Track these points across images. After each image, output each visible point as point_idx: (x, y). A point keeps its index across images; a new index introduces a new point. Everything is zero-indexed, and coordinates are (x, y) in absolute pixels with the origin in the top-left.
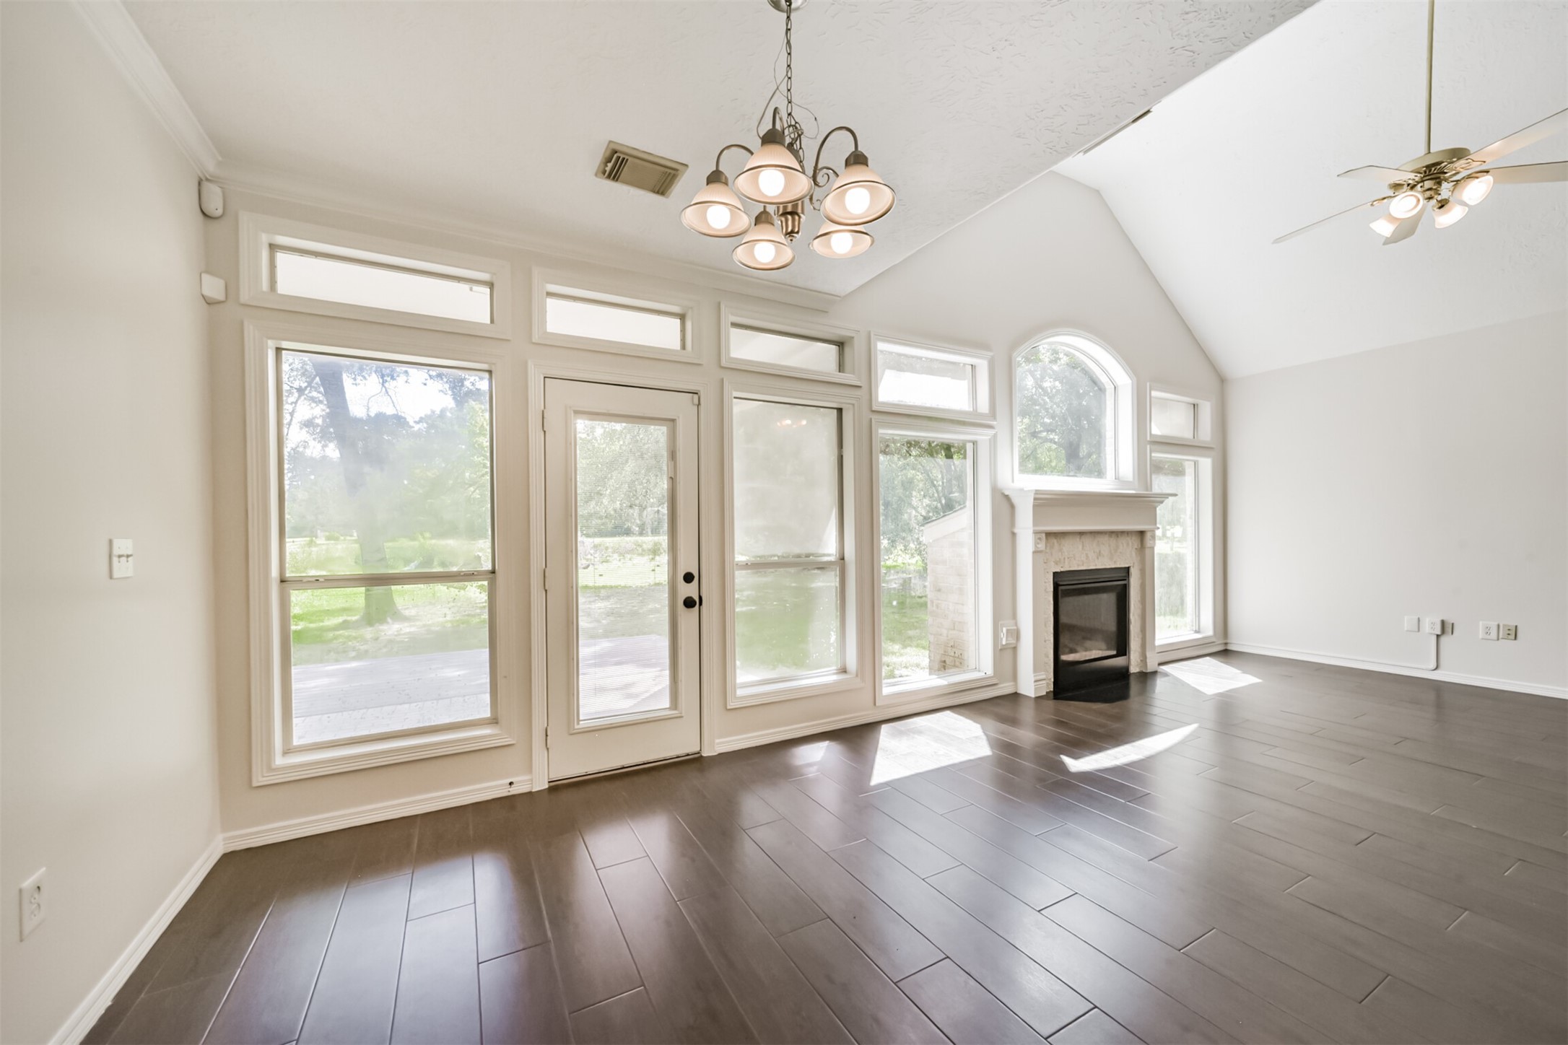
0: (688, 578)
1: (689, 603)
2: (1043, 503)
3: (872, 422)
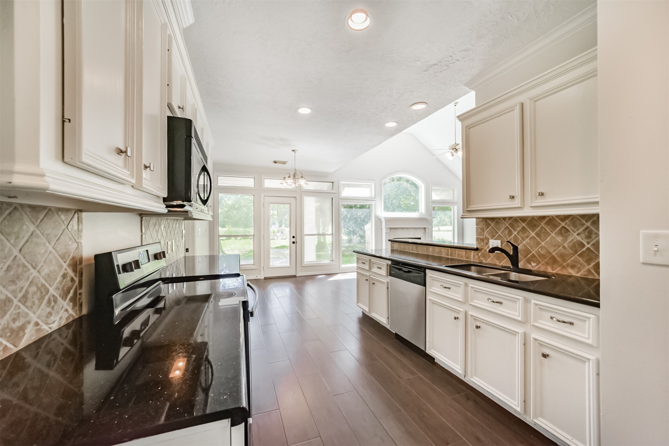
0: (294, 237)
1: (294, 243)
2: (388, 220)
3: (339, 201)
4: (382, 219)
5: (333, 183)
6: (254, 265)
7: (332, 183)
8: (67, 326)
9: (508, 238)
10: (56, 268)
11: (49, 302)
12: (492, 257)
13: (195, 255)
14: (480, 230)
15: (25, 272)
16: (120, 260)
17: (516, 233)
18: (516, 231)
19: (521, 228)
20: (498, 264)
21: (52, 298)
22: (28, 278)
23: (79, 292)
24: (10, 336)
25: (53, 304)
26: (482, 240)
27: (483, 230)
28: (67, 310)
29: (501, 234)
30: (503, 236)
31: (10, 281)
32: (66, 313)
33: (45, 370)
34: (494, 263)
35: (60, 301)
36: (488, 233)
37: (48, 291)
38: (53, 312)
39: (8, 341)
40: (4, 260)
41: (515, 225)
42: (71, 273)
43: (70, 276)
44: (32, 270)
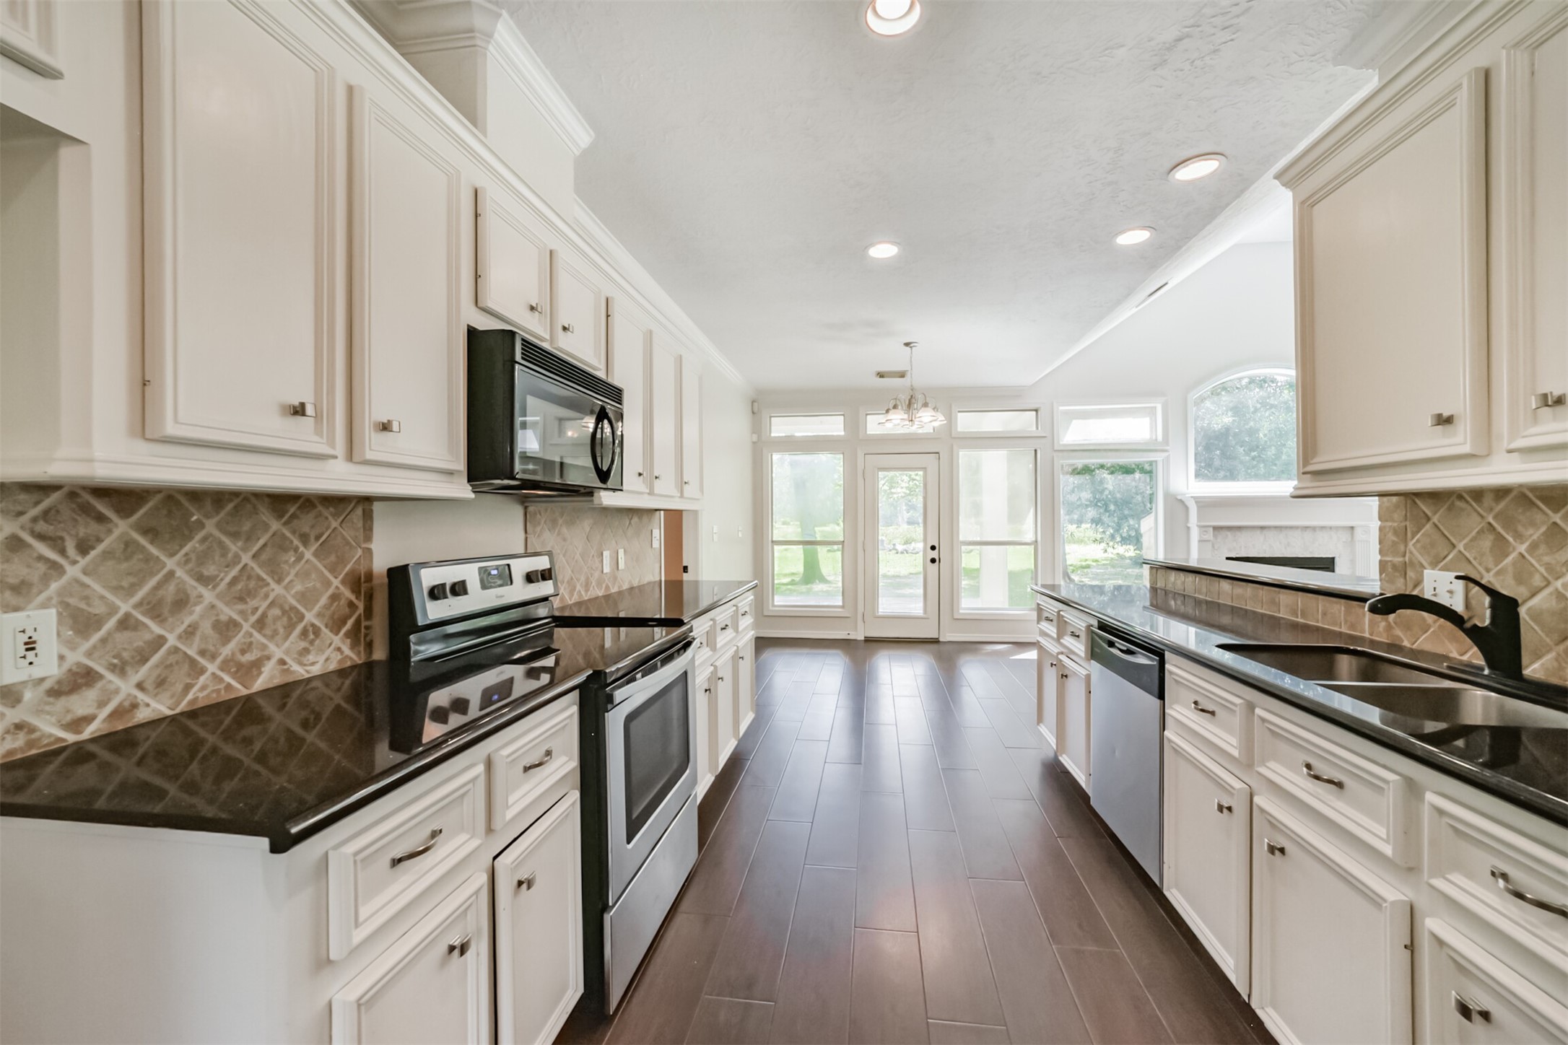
0: (933, 548)
1: (933, 561)
2: (1206, 505)
3: (1053, 457)
4: (1187, 503)
5: (1036, 411)
6: (843, 607)
7: (1034, 413)
8: (341, 673)
9: (1491, 565)
10: (318, 585)
11: (304, 633)
12: (1432, 630)
13: (700, 579)
14: (1391, 537)
15: (262, 587)
16: (429, 578)
17: (1522, 548)
18: (1522, 543)
19: (1543, 529)
20: (1454, 655)
21: (311, 629)
22: (267, 596)
23: (364, 624)
24: (236, 672)
25: (312, 636)
26: (1403, 570)
27: (1403, 535)
28: (339, 649)
29: (1465, 549)
30: (1471, 559)
31: (235, 598)
32: (339, 653)
33: (299, 731)
34: (1439, 650)
35: (325, 634)
36: (1418, 545)
37: (302, 617)
38: (311, 648)
39: (234, 678)
40: (226, 569)
41: (1521, 517)
42: (348, 594)
43: (347, 598)
44: (273, 585)
